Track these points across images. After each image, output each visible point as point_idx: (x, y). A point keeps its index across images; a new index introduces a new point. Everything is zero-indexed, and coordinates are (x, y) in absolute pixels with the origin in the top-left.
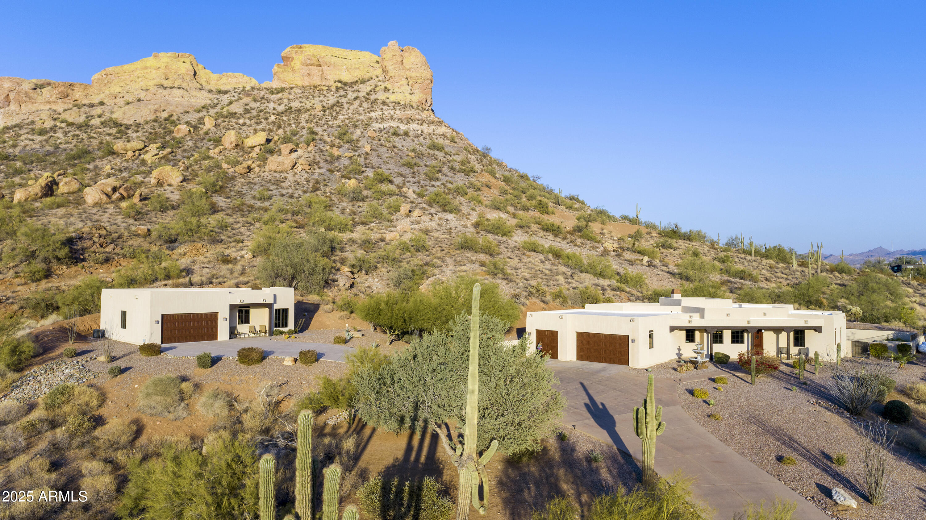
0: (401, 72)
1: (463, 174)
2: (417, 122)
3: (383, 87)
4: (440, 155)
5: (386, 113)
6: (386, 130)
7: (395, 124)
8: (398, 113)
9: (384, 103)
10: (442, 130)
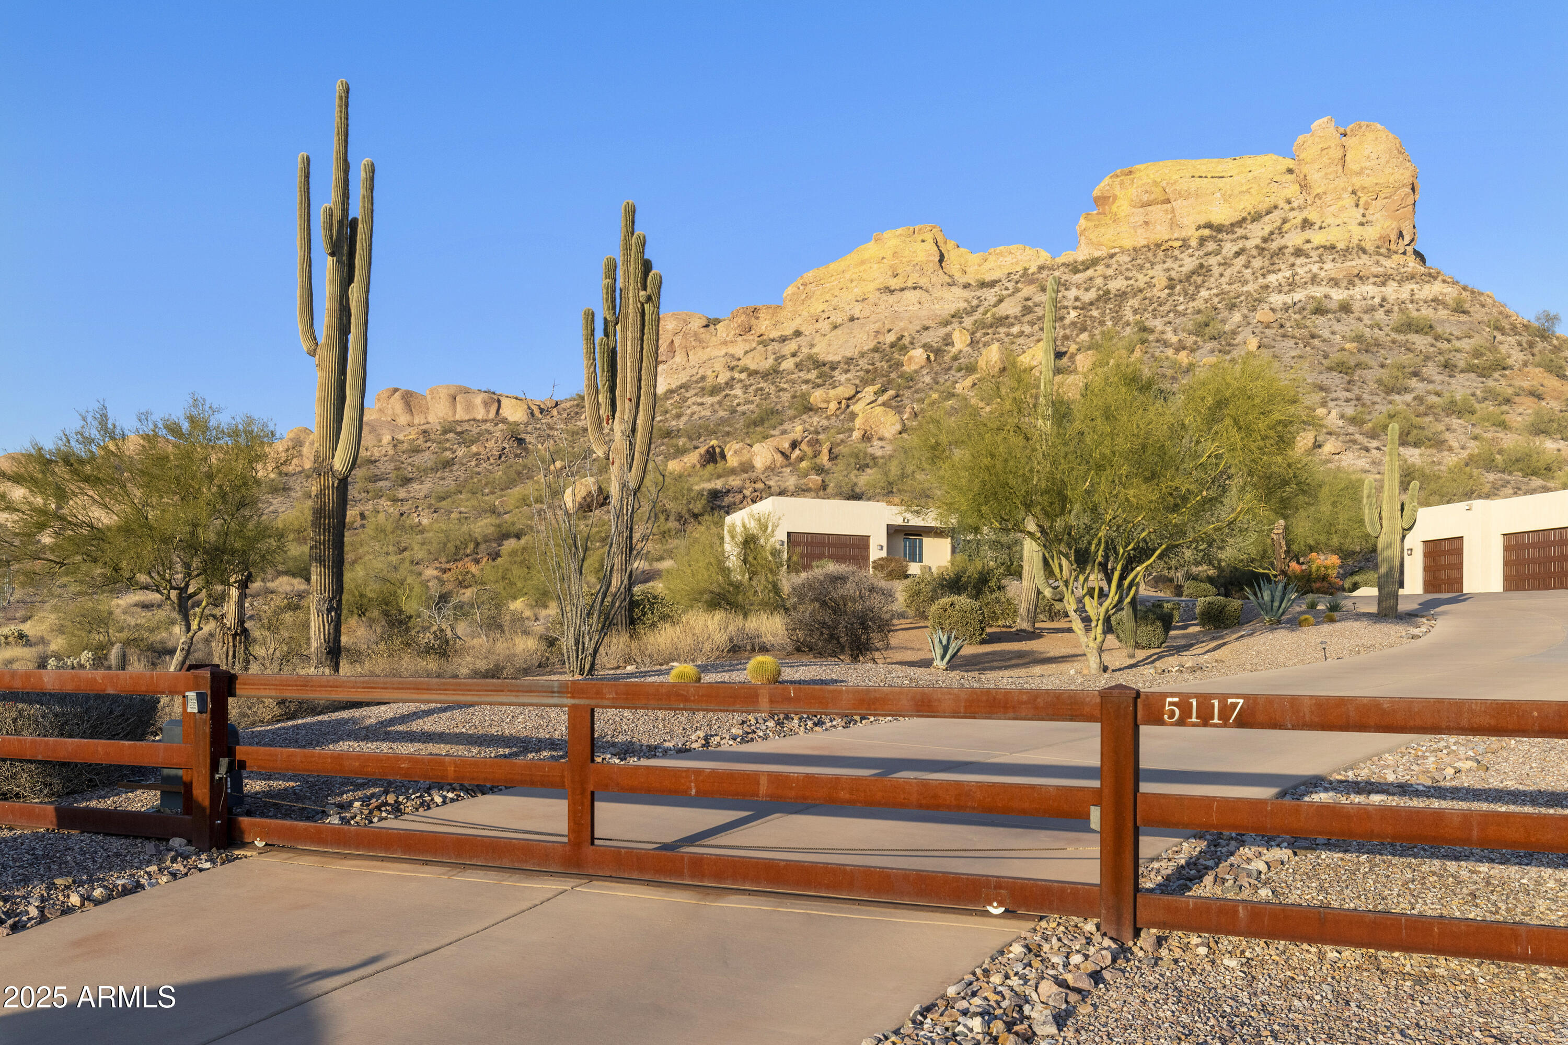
0: (1341, 183)
1: (1473, 375)
2: (1372, 280)
3: (1299, 220)
4: (1420, 342)
5: (1301, 271)
6: (1299, 305)
7: (1318, 292)
8: (1330, 268)
9: (1298, 253)
10: (1436, 289)
